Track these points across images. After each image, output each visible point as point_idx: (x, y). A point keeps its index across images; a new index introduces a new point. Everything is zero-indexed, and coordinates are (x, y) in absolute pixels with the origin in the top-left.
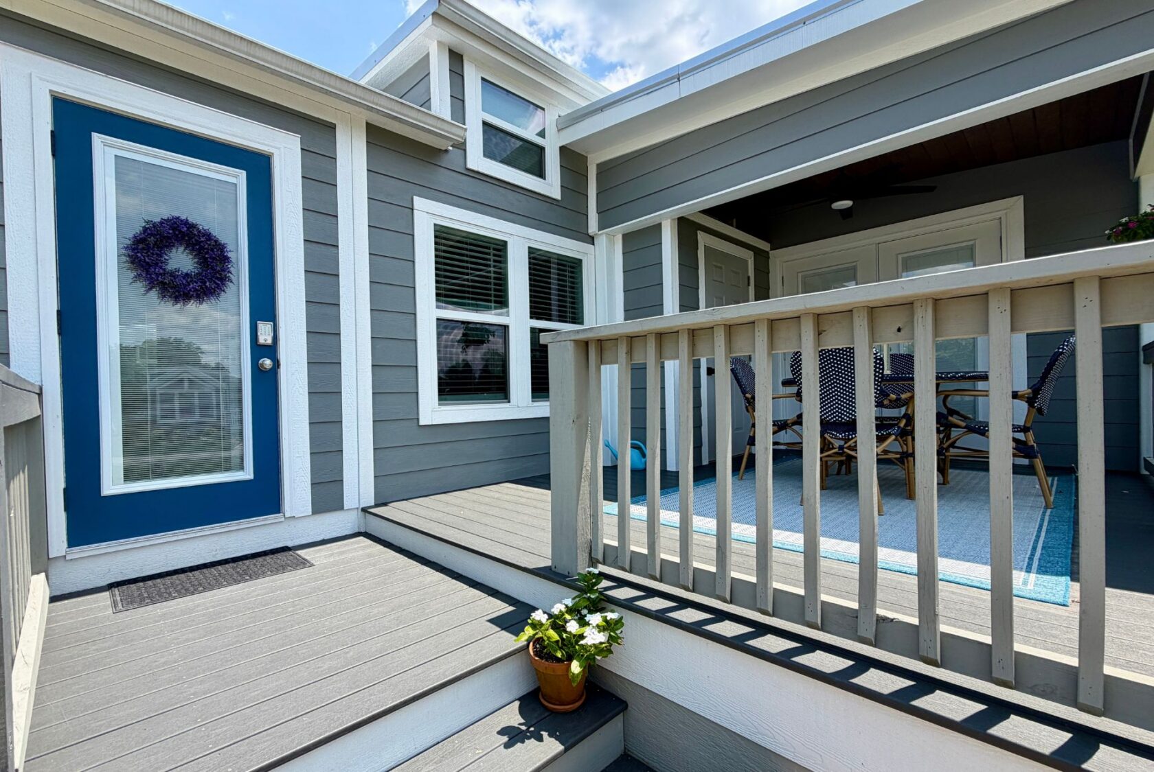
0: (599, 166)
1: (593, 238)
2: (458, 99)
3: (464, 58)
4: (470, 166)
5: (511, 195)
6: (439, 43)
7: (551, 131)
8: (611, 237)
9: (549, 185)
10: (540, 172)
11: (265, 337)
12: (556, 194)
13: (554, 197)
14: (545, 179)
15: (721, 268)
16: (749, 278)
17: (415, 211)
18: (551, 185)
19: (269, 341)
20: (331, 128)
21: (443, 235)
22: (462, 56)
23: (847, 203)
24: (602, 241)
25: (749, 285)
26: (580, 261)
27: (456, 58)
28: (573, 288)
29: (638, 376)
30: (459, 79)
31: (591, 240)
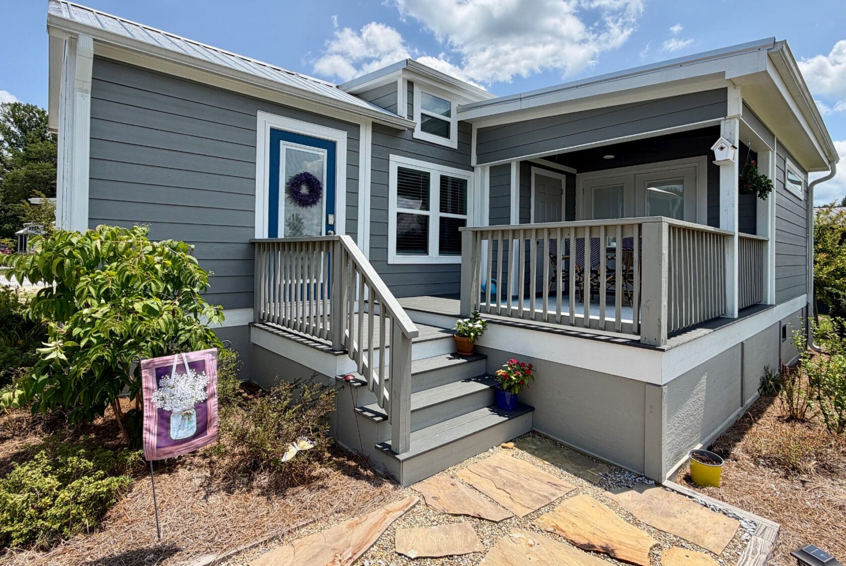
0: (478, 130)
1: (473, 168)
2: (411, 105)
3: (414, 84)
4: (414, 137)
5: (433, 149)
6: (404, 79)
7: (453, 112)
8: (483, 169)
9: (451, 141)
10: (447, 136)
11: (331, 222)
12: (455, 146)
13: (454, 148)
14: (449, 139)
15: (544, 185)
16: (562, 190)
17: (390, 162)
18: (452, 142)
19: (332, 223)
20: (359, 126)
21: (402, 172)
22: (413, 83)
23: (612, 157)
24: (478, 170)
25: (562, 194)
26: (466, 181)
27: (410, 84)
28: (461, 195)
29: (495, 244)
30: (411, 93)
31: (472, 169)
